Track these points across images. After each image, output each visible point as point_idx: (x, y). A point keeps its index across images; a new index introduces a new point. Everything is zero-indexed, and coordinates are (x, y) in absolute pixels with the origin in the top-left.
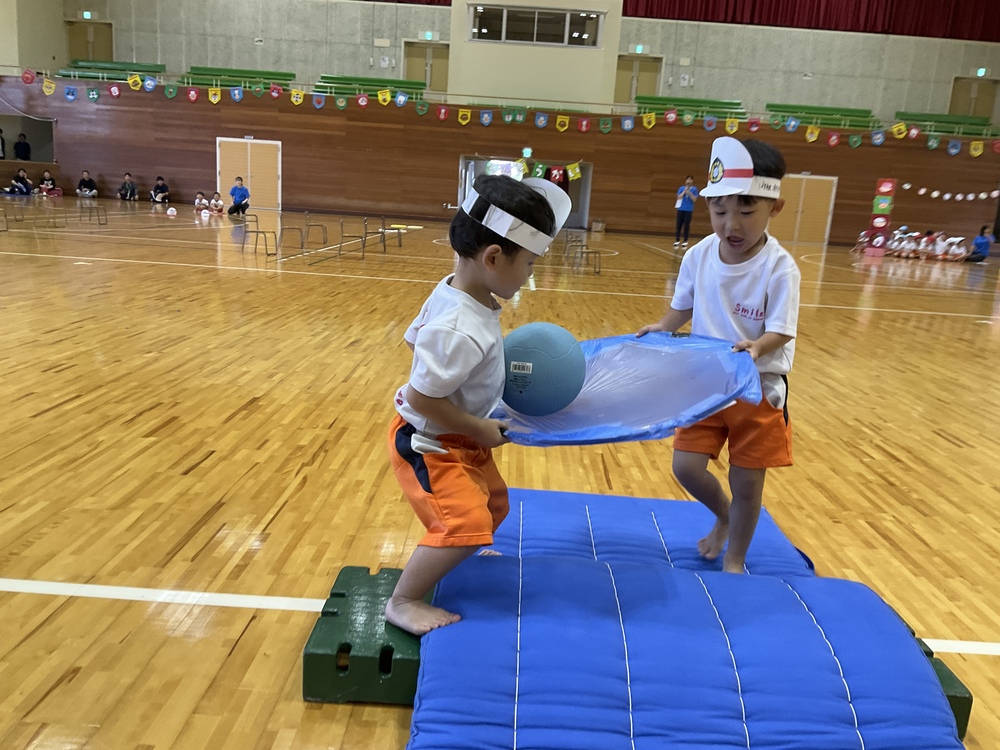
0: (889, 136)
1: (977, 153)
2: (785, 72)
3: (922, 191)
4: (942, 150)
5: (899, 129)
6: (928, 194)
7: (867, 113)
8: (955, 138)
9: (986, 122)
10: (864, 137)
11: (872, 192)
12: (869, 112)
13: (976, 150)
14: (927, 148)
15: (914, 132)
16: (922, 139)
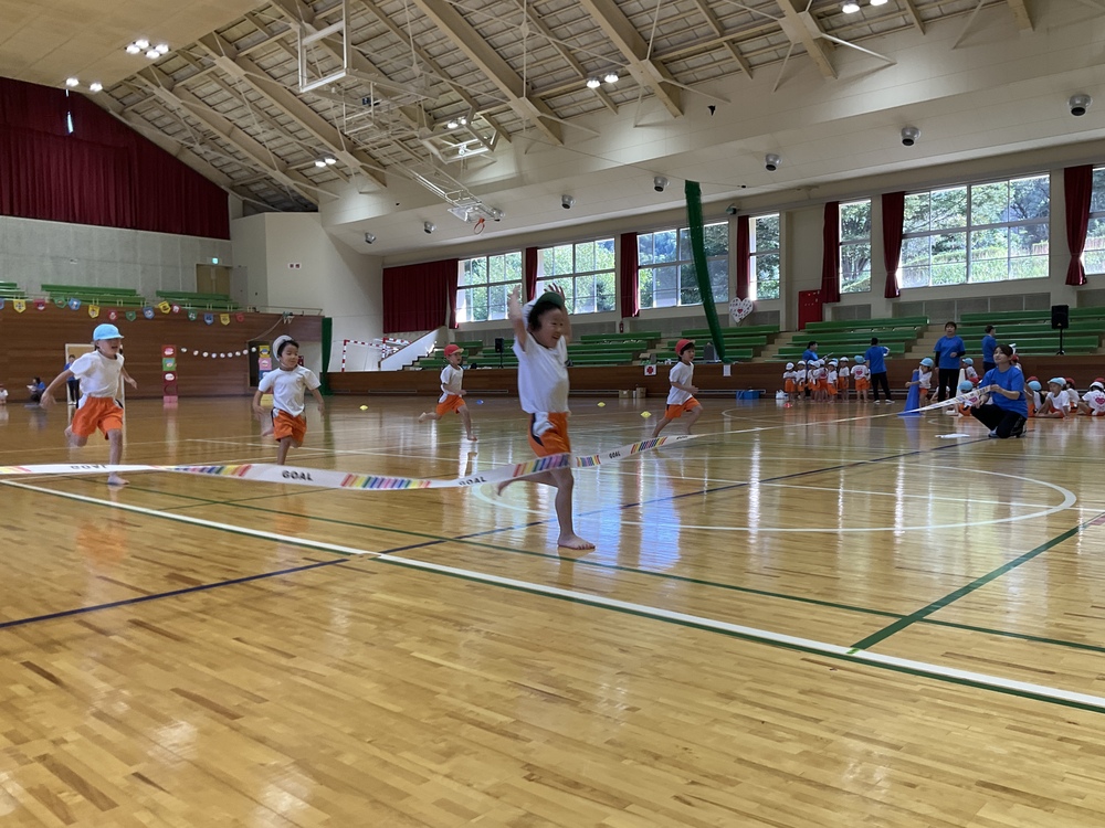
0: (157, 312)
1: (226, 322)
2: (52, 258)
3: (196, 353)
4: (200, 320)
5: (163, 305)
6: (200, 355)
7: (133, 292)
8: (209, 312)
9: (227, 298)
10: (137, 313)
11: (160, 357)
12: (135, 291)
13: (224, 319)
14: (189, 319)
15: (176, 308)
16: (183, 313)
